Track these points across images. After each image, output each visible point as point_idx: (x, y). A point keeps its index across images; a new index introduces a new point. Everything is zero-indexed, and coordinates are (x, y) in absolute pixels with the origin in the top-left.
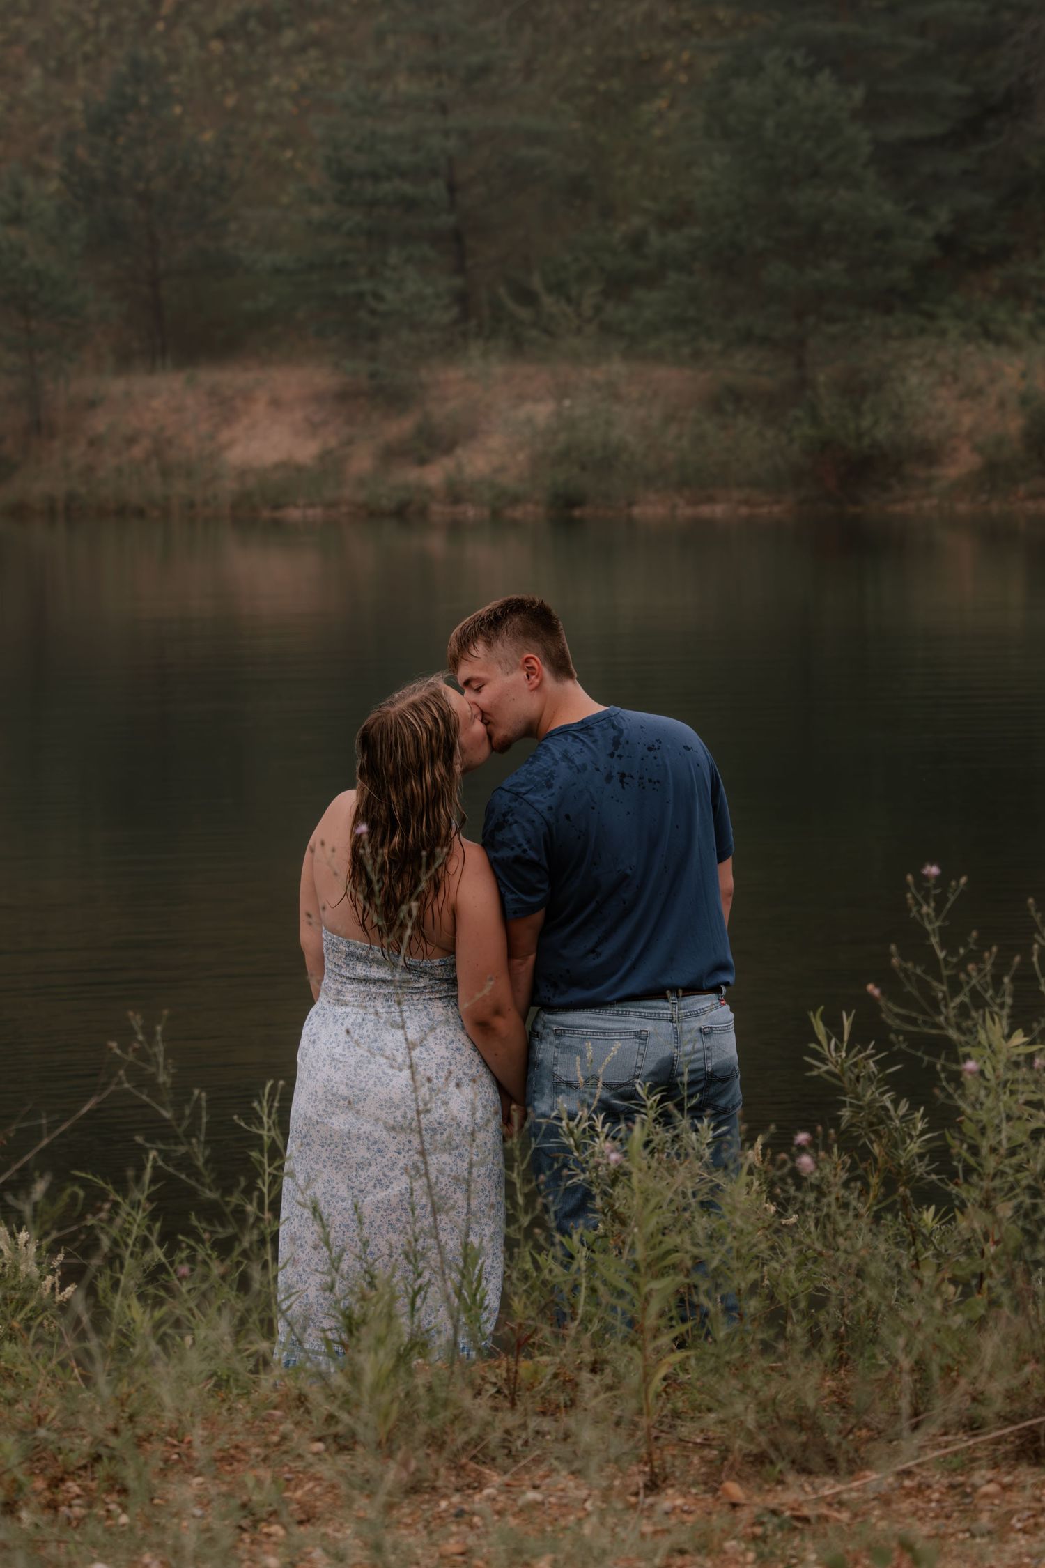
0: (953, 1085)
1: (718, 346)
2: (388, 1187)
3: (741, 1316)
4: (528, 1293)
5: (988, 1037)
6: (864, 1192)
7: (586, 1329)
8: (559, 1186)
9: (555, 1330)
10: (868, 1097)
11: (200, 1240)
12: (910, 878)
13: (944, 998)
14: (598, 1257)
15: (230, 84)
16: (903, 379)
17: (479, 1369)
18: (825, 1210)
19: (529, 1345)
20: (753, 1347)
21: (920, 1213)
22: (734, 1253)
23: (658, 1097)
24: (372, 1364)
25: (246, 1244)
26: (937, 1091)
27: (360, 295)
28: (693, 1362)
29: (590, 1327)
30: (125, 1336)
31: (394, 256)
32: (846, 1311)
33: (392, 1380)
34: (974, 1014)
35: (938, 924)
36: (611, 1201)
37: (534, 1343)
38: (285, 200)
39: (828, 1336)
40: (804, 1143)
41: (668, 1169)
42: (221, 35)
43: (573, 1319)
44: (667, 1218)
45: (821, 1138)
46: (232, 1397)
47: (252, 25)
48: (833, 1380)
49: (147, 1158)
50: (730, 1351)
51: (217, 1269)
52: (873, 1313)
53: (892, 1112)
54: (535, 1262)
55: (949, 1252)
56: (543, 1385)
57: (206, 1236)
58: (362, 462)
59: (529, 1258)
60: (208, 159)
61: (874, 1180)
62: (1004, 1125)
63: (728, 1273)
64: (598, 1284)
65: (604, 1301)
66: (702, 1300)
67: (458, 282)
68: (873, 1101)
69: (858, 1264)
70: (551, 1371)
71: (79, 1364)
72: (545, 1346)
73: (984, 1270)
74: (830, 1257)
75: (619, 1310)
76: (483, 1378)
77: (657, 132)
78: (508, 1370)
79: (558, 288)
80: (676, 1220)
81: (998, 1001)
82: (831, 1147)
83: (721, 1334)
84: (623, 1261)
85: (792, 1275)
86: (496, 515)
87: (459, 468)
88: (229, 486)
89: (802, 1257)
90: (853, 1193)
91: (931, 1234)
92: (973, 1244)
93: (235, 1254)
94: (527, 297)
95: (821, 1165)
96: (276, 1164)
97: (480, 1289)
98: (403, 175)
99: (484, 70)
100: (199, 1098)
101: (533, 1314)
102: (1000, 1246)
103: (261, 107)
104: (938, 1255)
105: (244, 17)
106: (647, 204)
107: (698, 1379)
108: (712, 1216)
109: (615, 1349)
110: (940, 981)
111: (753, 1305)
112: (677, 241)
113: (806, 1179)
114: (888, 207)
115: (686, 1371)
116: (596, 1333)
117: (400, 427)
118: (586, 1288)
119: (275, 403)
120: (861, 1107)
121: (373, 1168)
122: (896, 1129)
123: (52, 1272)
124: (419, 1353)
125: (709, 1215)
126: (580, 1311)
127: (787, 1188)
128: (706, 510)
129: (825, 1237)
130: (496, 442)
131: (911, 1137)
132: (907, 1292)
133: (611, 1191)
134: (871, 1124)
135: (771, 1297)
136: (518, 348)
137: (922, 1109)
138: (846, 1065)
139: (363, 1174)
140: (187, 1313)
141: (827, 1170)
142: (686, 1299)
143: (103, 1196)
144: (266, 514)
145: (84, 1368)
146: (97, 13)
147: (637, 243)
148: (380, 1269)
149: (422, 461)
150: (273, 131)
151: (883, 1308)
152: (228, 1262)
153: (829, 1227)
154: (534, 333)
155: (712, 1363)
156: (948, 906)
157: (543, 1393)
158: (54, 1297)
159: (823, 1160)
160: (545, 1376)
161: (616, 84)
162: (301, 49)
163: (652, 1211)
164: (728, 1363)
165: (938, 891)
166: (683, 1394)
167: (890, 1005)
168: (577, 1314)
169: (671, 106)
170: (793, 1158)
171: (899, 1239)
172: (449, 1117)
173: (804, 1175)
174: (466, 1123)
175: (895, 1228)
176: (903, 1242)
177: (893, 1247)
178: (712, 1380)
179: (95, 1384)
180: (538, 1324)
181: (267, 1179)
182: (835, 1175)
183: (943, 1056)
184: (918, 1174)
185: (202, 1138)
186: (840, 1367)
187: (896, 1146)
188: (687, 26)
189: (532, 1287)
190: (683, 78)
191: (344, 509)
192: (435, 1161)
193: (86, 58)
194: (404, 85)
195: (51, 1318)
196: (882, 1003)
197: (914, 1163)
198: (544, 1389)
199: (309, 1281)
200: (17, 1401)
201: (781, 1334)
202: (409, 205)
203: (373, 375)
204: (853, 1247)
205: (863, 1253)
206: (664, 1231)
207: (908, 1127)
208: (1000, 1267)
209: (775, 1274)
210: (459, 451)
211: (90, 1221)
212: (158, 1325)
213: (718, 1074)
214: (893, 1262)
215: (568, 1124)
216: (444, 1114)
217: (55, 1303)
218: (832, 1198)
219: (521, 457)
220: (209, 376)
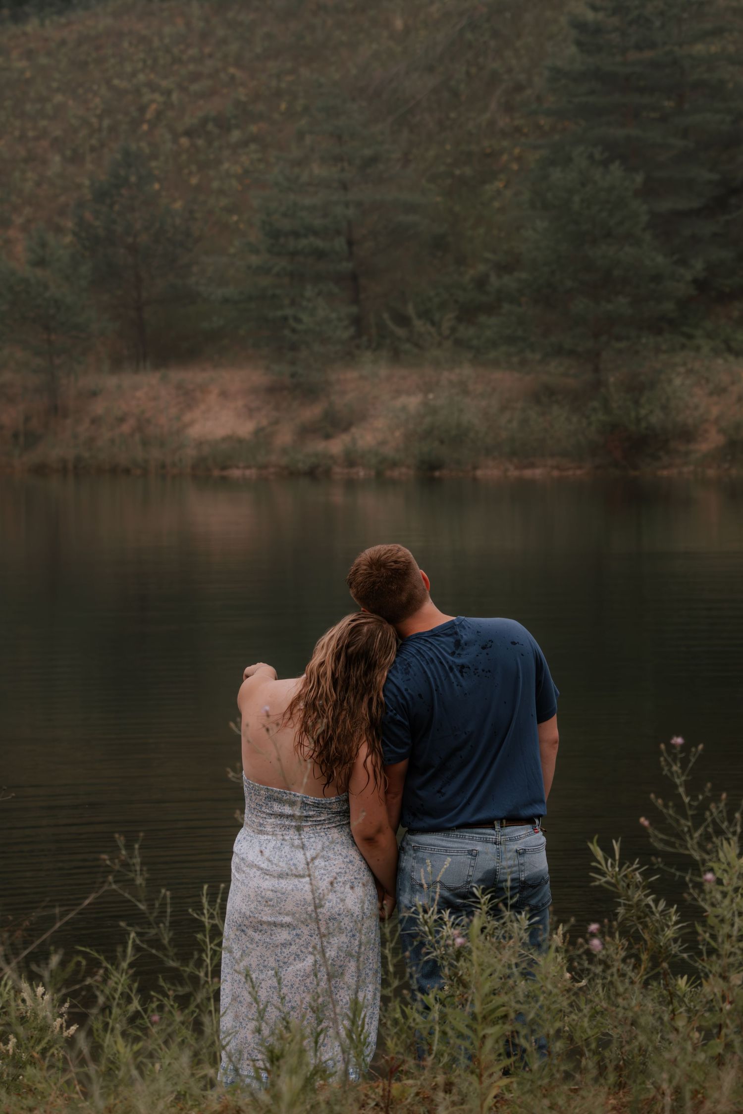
0: (697, 891)
1: (538, 356)
2: (304, 960)
3: (550, 1053)
4: (398, 1035)
5: (725, 856)
6: (636, 967)
7: (440, 1061)
8: (420, 960)
9: (417, 1062)
10: (636, 897)
11: (166, 995)
12: (663, 746)
13: (689, 831)
14: (448, 1010)
15: (194, 168)
16: (670, 381)
17: (363, 1088)
18: (609, 978)
19: (399, 1071)
20: (558, 1076)
21: (676, 980)
22: (545, 1009)
23: (489, 896)
24: (288, 1084)
25: (199, 1000)
26: (685, 895)
27: (285, 318)
28: (515, 1085)
29: (442, 1059)
30: (112, 1063)
31: (309, 292)
32: (623, 1050)
33: (302, 1097)
34: (714, 839)
35: (683, 778)
36: (456, 970)
37: (402, 1070)
38: (232, 250)
39: (611, 1068)
40: (595, 931)
41: (497, 948)
42: (188, 133)
43: (430, 1054)
44: (497, 984)
45: (607, 927)
46: (188, 1107)
47: (210, 126)
48: (615, 1099)
49: (129, 937)
50: (541, 1078)
51: (178, 1017)
52: (642, 1051)
53: (654, 909)
54: (403, 1012)
55: (697, 1008)
56: (409, 1100)
57: (171, 993)
58: (285, 436)
59: (398, 1010)
60: (178, 221)
61: (644, 957)
62: (737, 919)
63: (541, 1022)
64: (448, 1030)
65: (452, 1041)
66: (523, 1042)
67: (354, 310)
68: (640, 900)
69: (632, 1017)
70: (414, 1090)
71: (80, 1082)
72: (410, 1072)
73: (722, 1022)
74: (612, 1011)
75: (463, 1048)
76: (366, 1095)
77: (496, 204)
78: (384, 1090)
79: (426, 315)
80: (504, 984)
81: (731, 830)
82: (614, 933)
83: (535, 1067)
84: (466, 1014)
85: (586, 1024)
86: (379, 474)
87: (354, 441)
88: (191, 452)
89: (593, 1011)
90: (628, 967)
91: (684, 996)
92: (714, 1003)
93: (192, 1007)
94: (403, 320)
95: (607, 946)
96: (216, 942)
97: (364, 1031)
98: (315, 233)
99: (373, 160)
100: (165, 897)
101: (402, 1051)
102: (733, 1005)
103: (215, 185)
104: (689, 1010)
105: (204, 121)
106: (488, 255)
107: (518, 1097)
108: (528, 982)
109: (459, 1075)
110: (686, 818)
111: (558, 1046)
112: (509, 282)
113: (595, 956)
114: (660, 259)
115: (510, 1091)
116: (447, 1063)
117: (312, 412)
118: (439, 1031)
119: (224, 394)
120: (630, 906)
121: (293, 947)
122: (657, 921)
123: (61, 1016)
124: (321, 1077)
125: (526, 980)
126: (435, 1048)
127: (582, 962)
128: (528, 473)
129: (609, 998)
130: (380, 423)
131: (668, 927)
132: (667, 1037)
133: (455, 963)
134: (639, 918)
135: (571, 1039)
136: (396, 356)
137: (675, 906)
138: (619, 877)
139: (286, 951)
140: (157, 1047)
141: (611, 950)
142: (510, 1040)
143: (98, 964)
144: (216, 473)
145: (83, 1086)
146: (100, 117)
147: (481, 283)
148: (294, 1018)
149: (328, 437)
150: (224, 202)
151: (650, 1049)
152: (187, 1011)
153: (612, 990)
154: (407, 346)
155: (528, 1087)
156: (690, 765)
157: (408, 1106)
158: (62, 1033)
159: (608, 943)
160: (410, 1095)
161: (468, 171)
162: (245, 144)
163: (487, 979)
164: (540, 1086)
165: (683, 755)
166: (508, 1108)
167: (656, 833)
168: (432, 1050)
169: (506, 187)
170: (587, 941)
171: (661, 999)
172: (346, 910)
173: (595, 953)
174: (357, 913)
175: (659, 992)
176: (664, 1001)
177: (657, 1005)
178: (528, 1098)
179: (92, 1096)
180: (406, 1058)
181: (209, 954)
182: (617, 953)
183: (690, 871)
184: (673, 952)
185: (167, 924)
186: (619, 1090)
187: (657, 933)
188: (518, 130)
189: (401, 1030)
190: (515, 167)
191: (272, 470)
192: (337, 941)
193: (93, 149)
194: (318, 170)
195: (60, 1049)
196: (650, 830)
197: (670, 946)
198: (409, 1104)
199: (247, 1027)
200: (35, 1109)
201: (578, 1068)
202: (320, 255)
203: (293, 375)
204: (629, 1005)
205: (636, 1009)
206: (494, 992)
207: (666, 920)
208: (732, 1021)
209: (575, 1023)
210: (354, 430)
211: (89, 981)
212: (137, 1054)
213: (530, 883)
214: (657, 1015)
215: (423, 916)
216: (342, 908)
217: (62, 1037)
218: (614, 970)
219: (397, 434)
220: (177, 375)
